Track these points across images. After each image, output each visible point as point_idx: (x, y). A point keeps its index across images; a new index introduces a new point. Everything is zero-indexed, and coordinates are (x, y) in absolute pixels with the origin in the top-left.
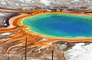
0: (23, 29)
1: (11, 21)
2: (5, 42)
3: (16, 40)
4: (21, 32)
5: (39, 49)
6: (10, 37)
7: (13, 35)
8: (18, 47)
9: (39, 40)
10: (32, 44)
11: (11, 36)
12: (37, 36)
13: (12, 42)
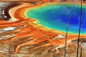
0: (30, 23)
1: (11, 13)
2: (10, 39)
3: (24, 36)
4: (28, 27)
5: (57, 48)
6: (15, 33)
7: (18, 30)
8: (29, 45)
9: (54, 37)
10: (46, 42)
11: (16, 31)
12: (50, 32)
13: (20, 39)
